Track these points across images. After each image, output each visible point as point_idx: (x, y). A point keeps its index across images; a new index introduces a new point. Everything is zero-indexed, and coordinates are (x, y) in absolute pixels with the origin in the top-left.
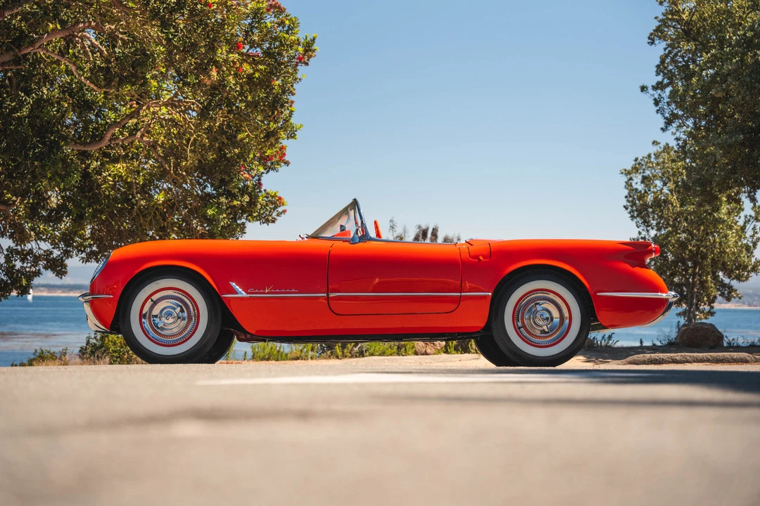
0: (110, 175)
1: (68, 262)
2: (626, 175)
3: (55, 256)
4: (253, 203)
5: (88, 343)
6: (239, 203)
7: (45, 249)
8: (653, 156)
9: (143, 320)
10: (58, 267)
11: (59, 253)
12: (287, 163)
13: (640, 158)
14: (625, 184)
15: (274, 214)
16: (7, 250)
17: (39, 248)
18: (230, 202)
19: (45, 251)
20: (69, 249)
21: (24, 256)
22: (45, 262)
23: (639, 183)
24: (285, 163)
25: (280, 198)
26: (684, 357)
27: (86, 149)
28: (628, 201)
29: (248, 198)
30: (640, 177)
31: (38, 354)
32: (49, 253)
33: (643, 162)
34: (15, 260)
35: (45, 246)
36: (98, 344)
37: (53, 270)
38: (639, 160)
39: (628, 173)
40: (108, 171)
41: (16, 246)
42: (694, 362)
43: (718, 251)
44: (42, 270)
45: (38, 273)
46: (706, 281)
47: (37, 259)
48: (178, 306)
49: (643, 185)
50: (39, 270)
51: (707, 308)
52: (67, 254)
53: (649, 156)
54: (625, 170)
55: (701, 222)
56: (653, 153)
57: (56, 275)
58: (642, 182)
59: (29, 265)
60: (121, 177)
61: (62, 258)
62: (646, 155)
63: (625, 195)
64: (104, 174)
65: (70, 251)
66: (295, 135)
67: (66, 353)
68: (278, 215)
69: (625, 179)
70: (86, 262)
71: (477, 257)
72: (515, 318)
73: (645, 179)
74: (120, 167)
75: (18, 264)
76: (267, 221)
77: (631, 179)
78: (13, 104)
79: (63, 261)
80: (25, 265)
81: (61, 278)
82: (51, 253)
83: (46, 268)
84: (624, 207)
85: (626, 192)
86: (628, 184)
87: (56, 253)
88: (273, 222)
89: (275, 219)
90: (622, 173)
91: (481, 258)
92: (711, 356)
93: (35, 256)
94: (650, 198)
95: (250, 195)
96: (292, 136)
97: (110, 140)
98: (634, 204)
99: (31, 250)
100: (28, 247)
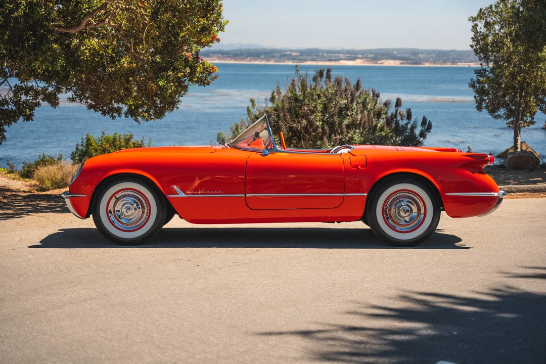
0: (86, 49)
1: (59, 96)
2: (473, 21)
3: (49, 91)
4: (193, 73)
5: (77, 149)
6: (182, 74)
7: (42, 87)
8: (493, 7)
9: (110, 214)
10: (52, 100)
11: (53, 89)
13: (484, 8)
14: (471, 28)
15: (209, 78)
16: (15, 87)
17: (38, 86)
18: (176, 74)
19: (42, 88)
20: (59, 86)
21: (27, 91)
22: (43, 96)
23: (483, 27)
24: (217, 40)
25: (213, 68)
26: (511, 188)
27: (68, 31)
28: (474, 41)
29: (189, 69)
30: (483, 22)
31: (41, 158)
32: (46, 89)
33: (486, 12)
34: (21, 95)
35: (42, 84)
36: (84, 149)
37: (49, 101)
38: (483, 10)
39: (474, 19)
40: (85, 46)
41: (21, 83)
42: (517, 192)
43: (540, 80)
44: (41, 102)
45: (38, 104)
46: (530, 101)
47: (37, 94)
48: (135, 202)
49: (485, 29)
50: (39, 102)
51: (529, 119)
52: (59, 90)
53: (491, 7)
54: (472, 17)
55: (528, 60)
56: (494, 4)
57: (51, 106)
58: (485, 26)
59: (31, 98)
60: (94, 49)
61: (55, 93)
62: (488, 6)
63: (471, 37)
64: (83, 49)
65: (60, 88)
66: (223, 28)
67: (61, 158)
68: (212, 80)
69: (472, 24)
70: (72, 101)
71: (356, 166)
72: (384, 212)
73: (487, 25)
74: (94, 42)
75: (23, 98)
76: (204, 84)
77: (476, 25)
78: (11, 6)
79: (55, 95)
80: (28, 98)
81: (55, 108)
82: (47, 89)
83: (43, 100)
84: (471, 46)
85: (472, 34)
86: (475, 27)
87: (50, 89)
88: (208, 84)
89: (209, 82)
90: (470, 20)
91: (360, 167)
92: (530, 187)
93: (35, 91)
94: (490, 39)
95: (191, 67)
96: (222, 28)
97: (86, 26)
98: (478, 43)
99: (32, 87)
100: (30, 84)
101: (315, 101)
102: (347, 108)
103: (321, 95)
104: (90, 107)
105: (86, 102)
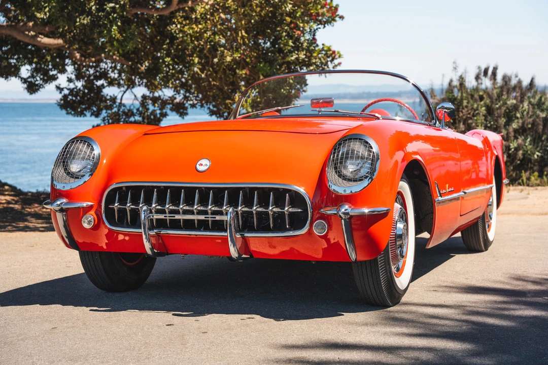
3: (177, 100)
10: (180, 109)
11: (181, 98)
12: (342, 17)
16: (142, 97)
17: (164, 95)
19: (169, 97)
21: (155, 100)
22: (171, 106)
24: (340, 18)
25: (334, 52)
32: (173, 98)
35: (169, 93)
37: (177, 112)
41: (150, 93)
44: (169, 112)
45: (164, 115)
47: (164, 103)
57: (180, 116)
61: (183, 102)
65: (189, 97)
75: (151, 108)
76: (325, 72)
79: (184, 104)
81: (183, 118)
82: (175, 98)
83: (172, 110)
87: (179, 98)
93: (162, 100)
97: (178, 5)
99: (160, 96)
100: (156, 94)
101: (476, 101)
102: (515, 108)
103: (485, 96)
104: (212, 113)
105: (209, 108)
